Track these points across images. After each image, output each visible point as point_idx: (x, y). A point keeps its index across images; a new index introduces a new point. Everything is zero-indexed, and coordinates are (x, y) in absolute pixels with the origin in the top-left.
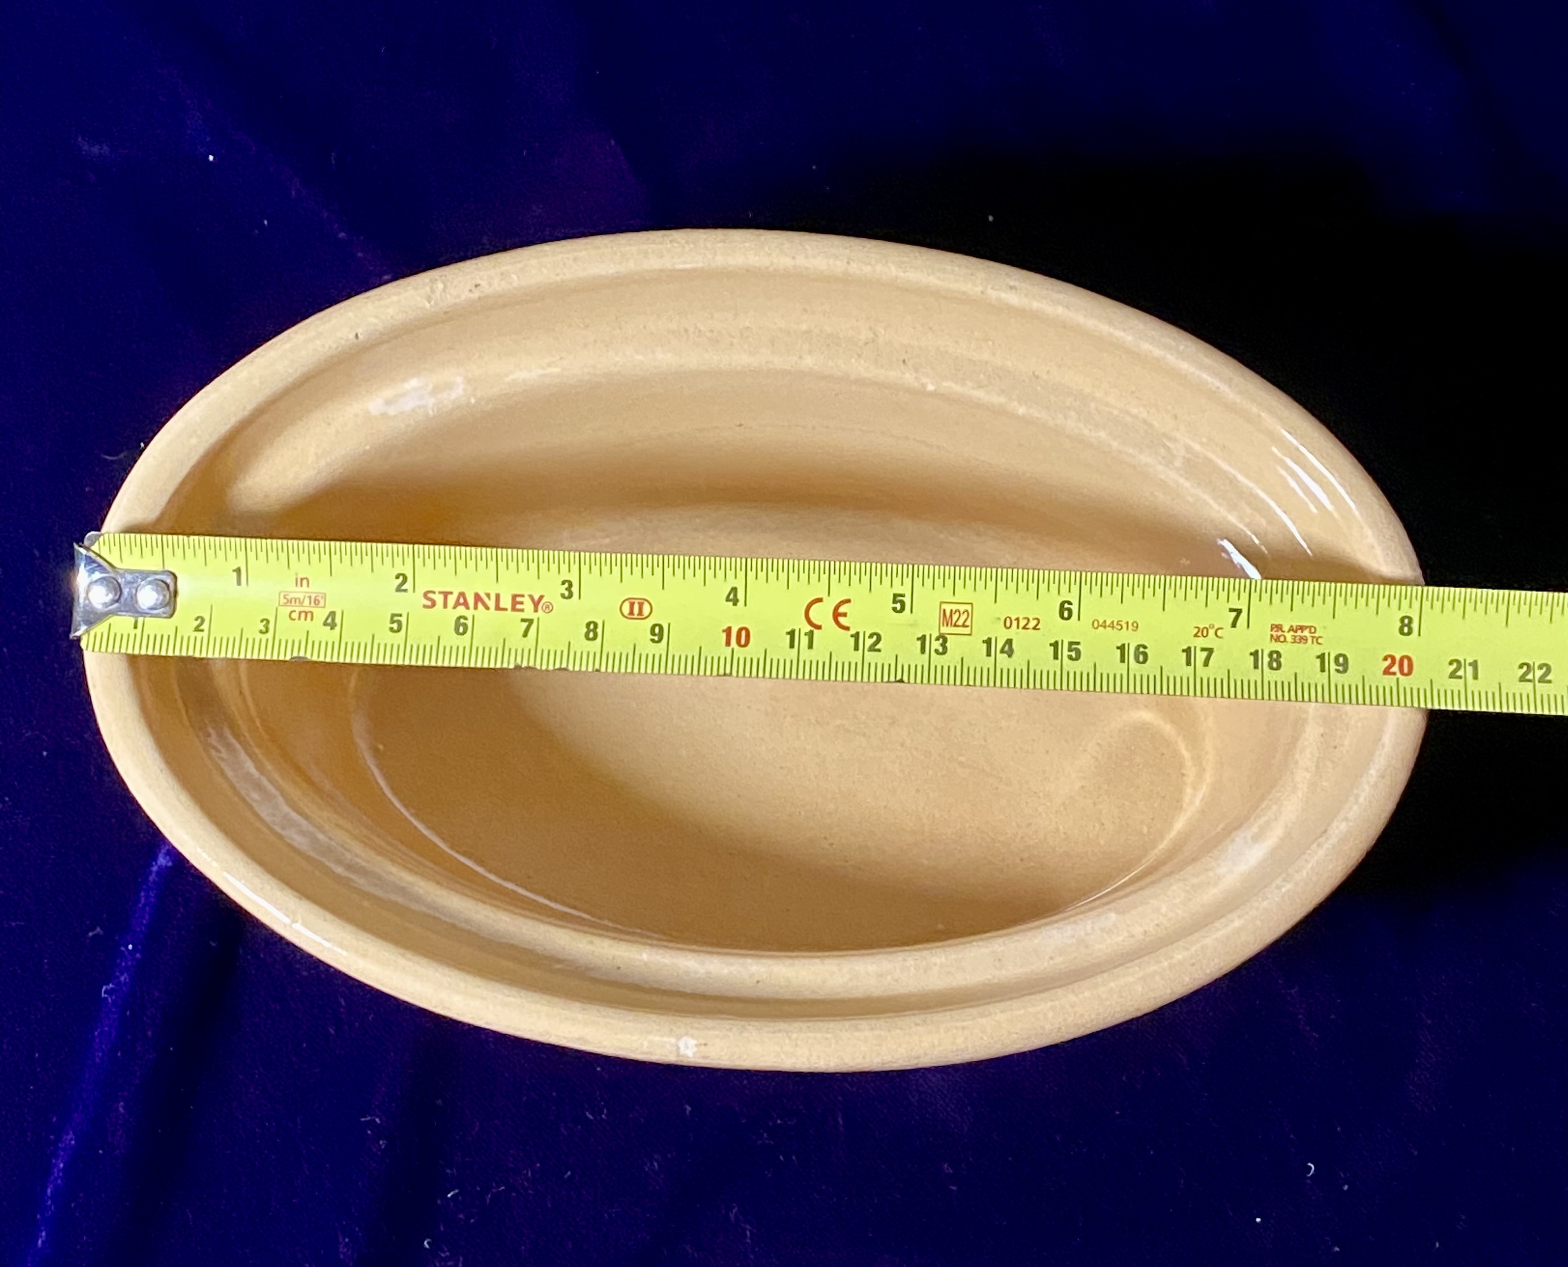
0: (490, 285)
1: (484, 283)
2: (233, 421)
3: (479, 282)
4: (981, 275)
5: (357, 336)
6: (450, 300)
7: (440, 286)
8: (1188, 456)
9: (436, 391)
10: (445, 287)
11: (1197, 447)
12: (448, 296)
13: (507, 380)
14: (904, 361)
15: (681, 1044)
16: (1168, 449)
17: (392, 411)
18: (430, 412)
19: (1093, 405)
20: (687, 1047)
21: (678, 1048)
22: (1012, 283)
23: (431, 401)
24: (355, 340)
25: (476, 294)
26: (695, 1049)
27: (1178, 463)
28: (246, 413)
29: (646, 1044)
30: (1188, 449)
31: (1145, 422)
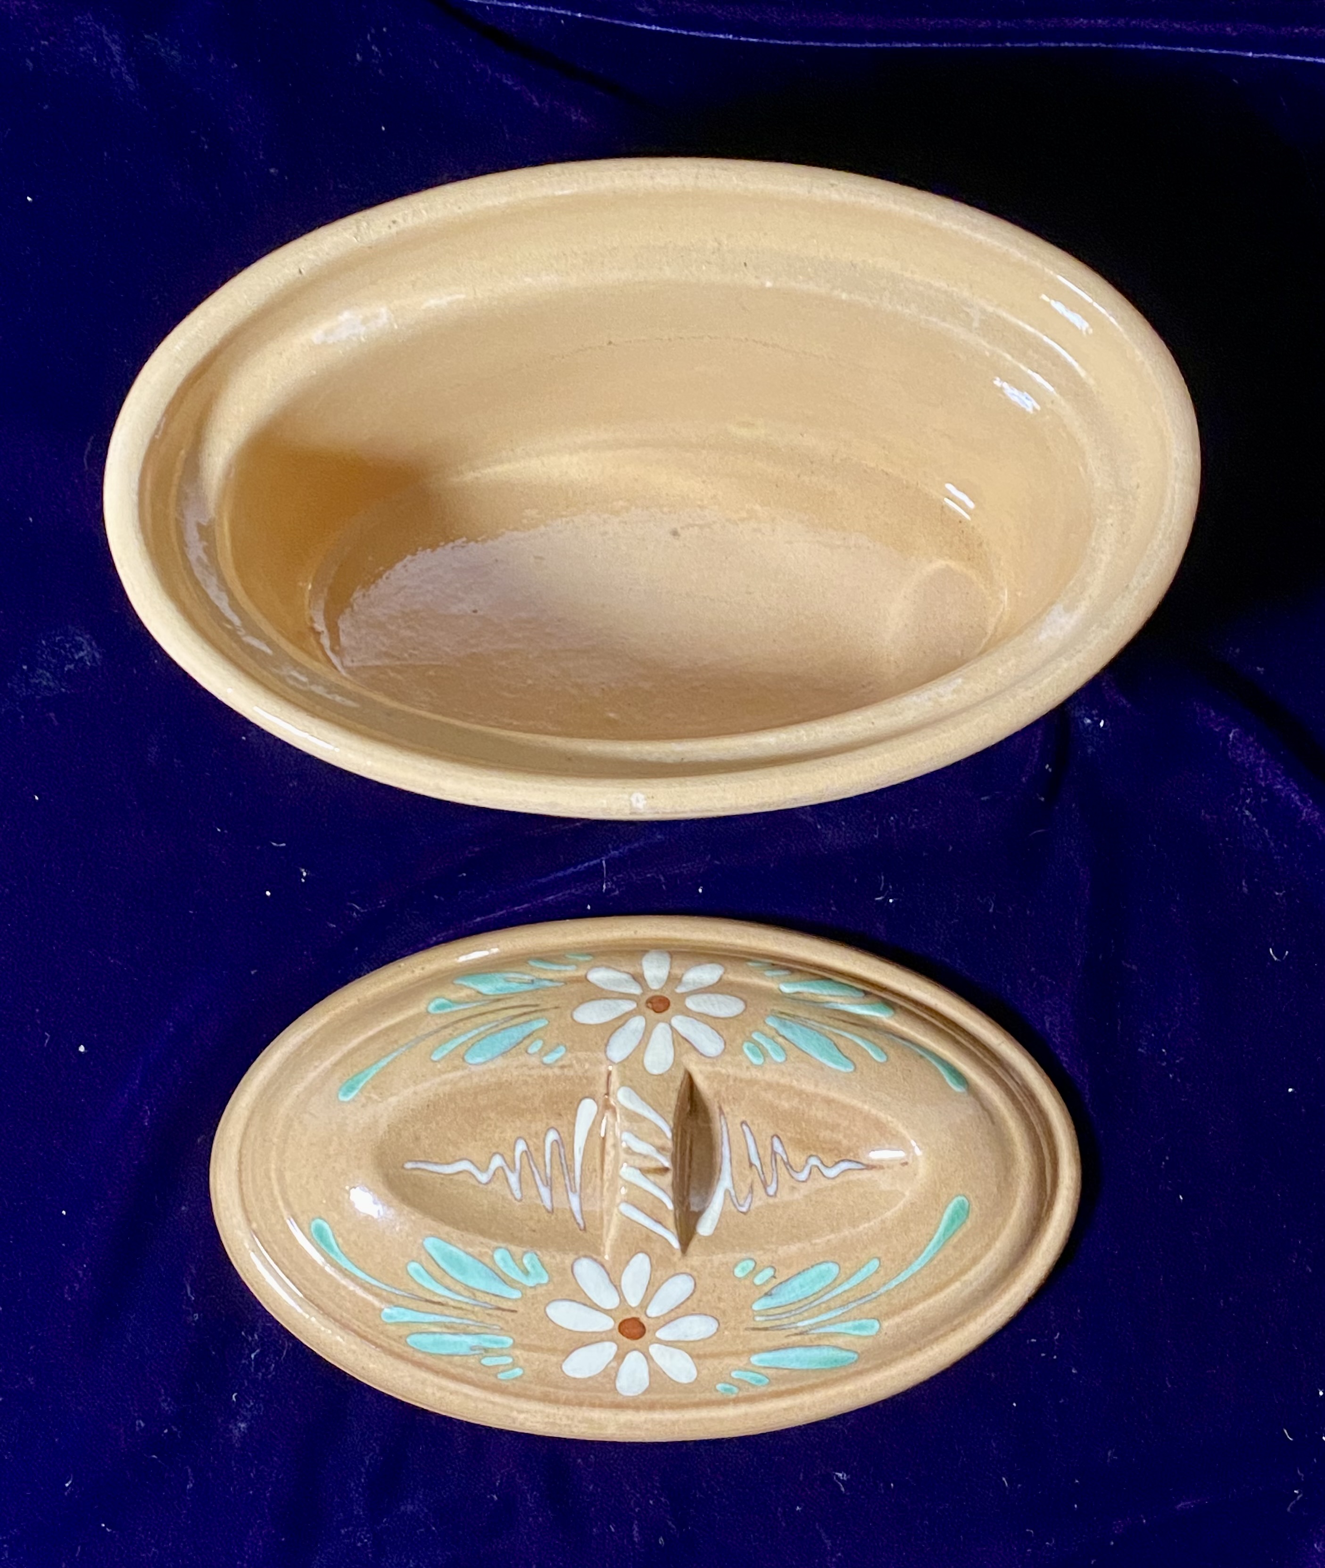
0: (405, 220)
1: (400, 220)
2: (205, 350)
3: (396, 219)
4: (806, 179)
5: (300, 272)
6: (374, 236)
7: (365, 224)
8: (983, 318)
9: (365, 321)
10: (368, 224)
11: (990, 309)
12: (371, 232)
13: (423, 307)
14: (745, 264)
15: (633, 799)
16: (967, 314)
17: (331, 340)
18: (363, 339)
19: (902, 285)
20: (638, 801)
21: (631, 804)
22: (832, 182)
23: (363, 330)
24: (300, 275)
25: (394, 229)
26: (645, 802)
27: (976, 324)
28: (217, 342)
29: (605, 802)
30: (983, 311)
31: (946, 292)
